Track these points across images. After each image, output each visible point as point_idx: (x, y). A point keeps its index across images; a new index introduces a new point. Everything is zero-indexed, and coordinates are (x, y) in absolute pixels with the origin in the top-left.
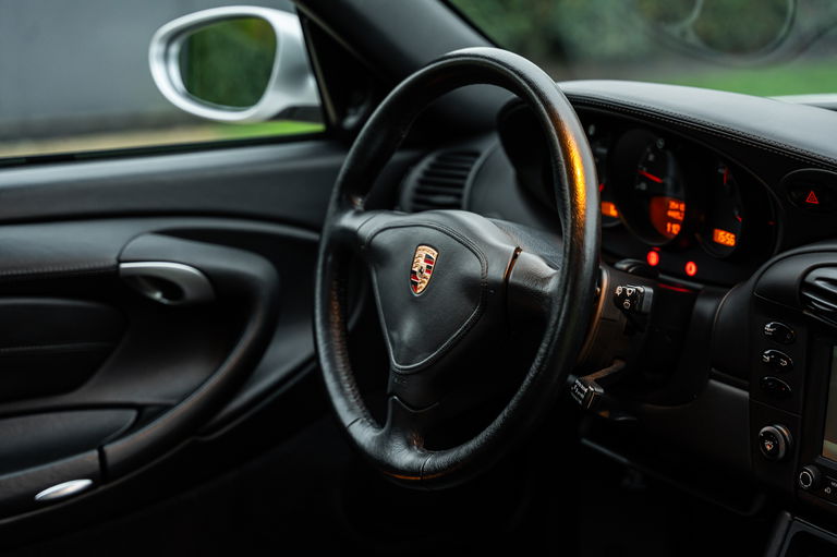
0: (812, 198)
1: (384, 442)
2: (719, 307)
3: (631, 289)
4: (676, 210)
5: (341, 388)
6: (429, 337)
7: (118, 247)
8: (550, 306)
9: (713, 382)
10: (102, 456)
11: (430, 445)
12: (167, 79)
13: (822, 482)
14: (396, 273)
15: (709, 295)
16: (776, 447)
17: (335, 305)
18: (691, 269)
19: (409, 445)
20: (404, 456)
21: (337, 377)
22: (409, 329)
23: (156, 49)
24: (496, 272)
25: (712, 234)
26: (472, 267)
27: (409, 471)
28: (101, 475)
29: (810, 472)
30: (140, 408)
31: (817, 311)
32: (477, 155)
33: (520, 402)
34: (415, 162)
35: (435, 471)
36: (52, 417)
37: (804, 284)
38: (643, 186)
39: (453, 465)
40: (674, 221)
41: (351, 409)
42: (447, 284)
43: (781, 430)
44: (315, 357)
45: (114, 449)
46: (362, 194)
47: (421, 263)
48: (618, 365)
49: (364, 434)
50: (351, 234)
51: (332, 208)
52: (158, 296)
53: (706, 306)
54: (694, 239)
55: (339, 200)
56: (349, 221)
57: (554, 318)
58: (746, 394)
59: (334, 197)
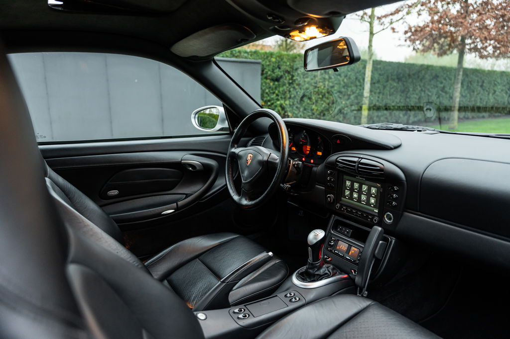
0: (338, 142)
1: (240, 199)
2: (318, 169)
3: (296, 163)
4: (308, 148)
5: (231, 188)
6: (250, 175)
7: (181, 157)
8: (277, 165)
9: (317, 186)
10: (177, 205)
11: (251, 200)
12: (195, 122)
13: (341, 207)
14: (243, 161)
15: (315, 167)
16: (331, 200)
17: (230, 169)
18: (312, 161)
19: (246, 200)
20: (245, 202)
21: (230, 185)
22: (246, 173)
23: (193, 116)
24: (265, 158)
25: (317, 153)
26: (260, 158)
27: (246, 206)
28: (177, 209)
29: (338, 205)
30: (186, 194)
31: (340, 167)
32: (264, 138)
33: (271, 188)
34: (250, 140)
35: (252, 205)
36: (167, 196)
37: (337, 161)
38: (301, 143)
39: (255, 203)
40: (308, 150)
41: (233, 192)
42: (255, 162)
43: (332, 196)
44: (226, 185)
45: (180, 203)
46: (237, 144)
47: (249, 158)
48: (295, 182)
49: (236, 198)
50: (234, 153)
51: (230, 147)
52: (191, 169)
53: (315, 169)
54: (313, 154)
55: (231, 145)
56: (233, 150)
57: (278, 168)
58: (324, 188)
59: (230, 145)
